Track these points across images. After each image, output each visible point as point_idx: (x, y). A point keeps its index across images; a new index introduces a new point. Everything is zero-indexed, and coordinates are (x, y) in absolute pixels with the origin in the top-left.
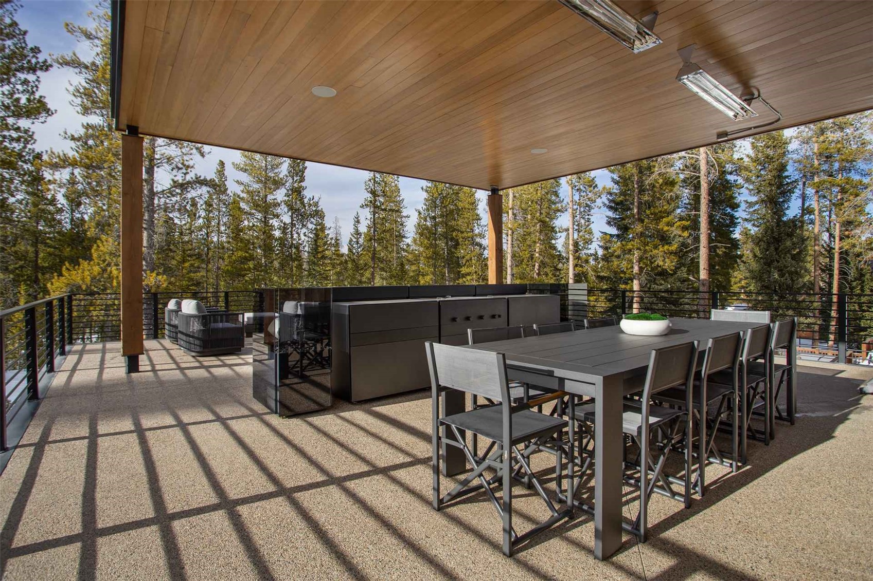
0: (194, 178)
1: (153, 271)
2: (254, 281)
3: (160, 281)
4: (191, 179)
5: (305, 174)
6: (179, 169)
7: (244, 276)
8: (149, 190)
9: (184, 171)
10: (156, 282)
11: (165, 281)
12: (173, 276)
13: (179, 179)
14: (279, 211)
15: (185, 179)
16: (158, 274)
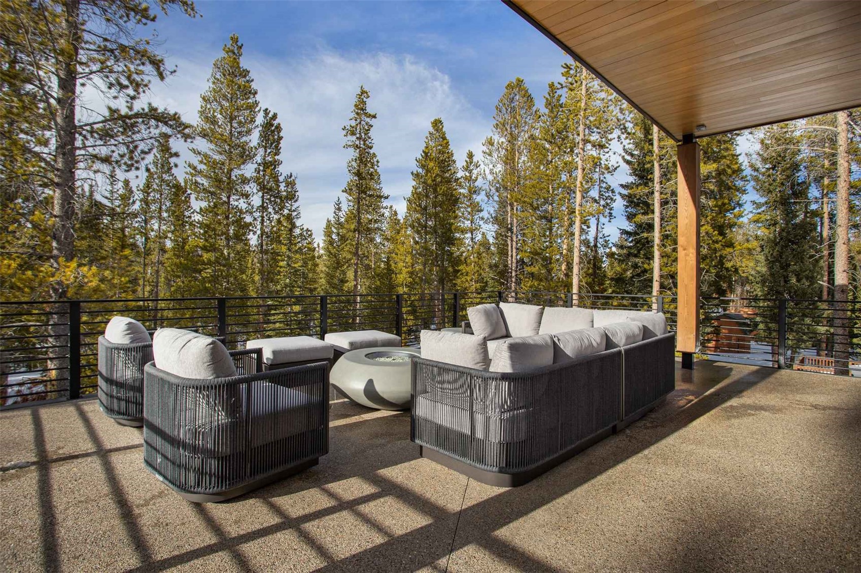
0: (147, 110)
1: (72, 259)
2: (215, 279)
3: (84, 276)
4: (141, 111)
5: (280, 145)
6: (123, 87)
7: (199, 272)
8: (67, 117)
9: (131, 92)
10: (76, 278)
11: (94, 275)
12: (107, 269)
13: (121, 105)
14: (247, 188)
15: (131, 108)
16: (80, 265)
